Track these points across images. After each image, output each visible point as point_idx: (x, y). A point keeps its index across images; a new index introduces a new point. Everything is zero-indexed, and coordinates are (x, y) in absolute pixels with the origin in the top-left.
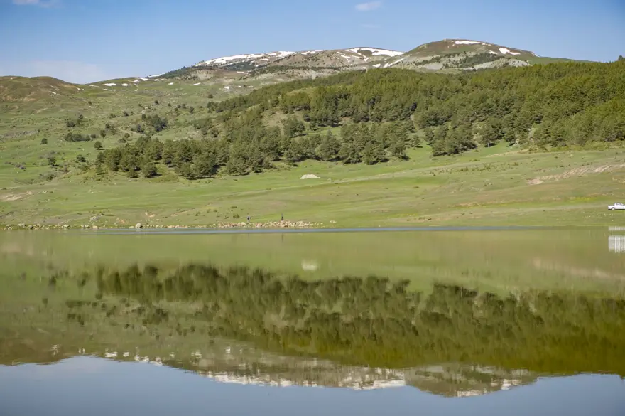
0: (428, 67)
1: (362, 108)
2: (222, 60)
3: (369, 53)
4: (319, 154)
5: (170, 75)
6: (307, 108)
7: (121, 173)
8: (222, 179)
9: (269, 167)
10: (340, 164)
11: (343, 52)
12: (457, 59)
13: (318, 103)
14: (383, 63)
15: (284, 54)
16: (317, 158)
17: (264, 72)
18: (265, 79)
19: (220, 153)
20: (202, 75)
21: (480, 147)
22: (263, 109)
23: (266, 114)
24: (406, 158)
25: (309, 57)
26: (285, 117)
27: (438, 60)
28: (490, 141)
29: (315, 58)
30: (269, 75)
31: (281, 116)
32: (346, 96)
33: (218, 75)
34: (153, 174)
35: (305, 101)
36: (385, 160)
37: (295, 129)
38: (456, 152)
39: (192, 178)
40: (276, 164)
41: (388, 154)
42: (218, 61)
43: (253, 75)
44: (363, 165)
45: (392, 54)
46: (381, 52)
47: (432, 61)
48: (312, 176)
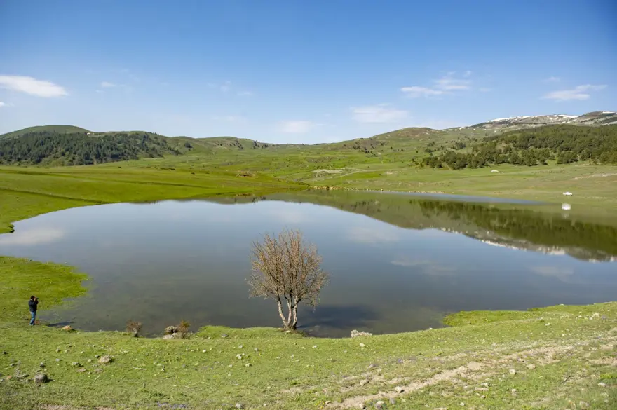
0: (586, 123)
1: (539, 142)
2: (498, 120)
3: (562, 117)
4: (510, 161)
5: (475, 126)
6: (515, 142)
7: (429, 166)
8: (466, 169)
9: (487, 166)
10: (517, 166)
11: (550, 116)
12: (601, 120)
13: (521, 140)
14: (567, 121)
15: (524, 117)
16: (509, 163)
17: (513, 125)
18: (512, 128)
19: (468, 159)
20: (488, 126)
21: (580, 161)
22: (497, 142)
23: (498, 144)
24: (546, 164)
25: (534, 119)
26: (505, 145)
27: (592, 120)
28: (584, 159)
29: (537, 119)
30: (515, 126)
31: (504, 145)
32: (533, 137)
33: (494, 126)
34: (441, 167)
35: (515, 139)
36: (536, 165)
37: (508, 150)
38: (568, 162)
39: (454, 169)
40: (490, 164)
41: (538, 162)
42: (496, 120)
43: (508, 126)
44: (526, 166)
45: (572, 117)
46: (567, 116)
47: (589, 120)
48: (496, 171)
